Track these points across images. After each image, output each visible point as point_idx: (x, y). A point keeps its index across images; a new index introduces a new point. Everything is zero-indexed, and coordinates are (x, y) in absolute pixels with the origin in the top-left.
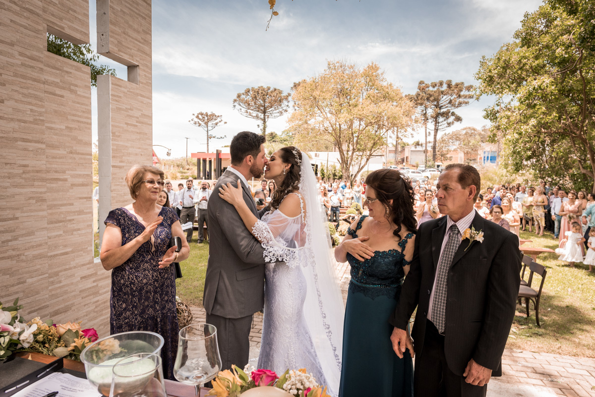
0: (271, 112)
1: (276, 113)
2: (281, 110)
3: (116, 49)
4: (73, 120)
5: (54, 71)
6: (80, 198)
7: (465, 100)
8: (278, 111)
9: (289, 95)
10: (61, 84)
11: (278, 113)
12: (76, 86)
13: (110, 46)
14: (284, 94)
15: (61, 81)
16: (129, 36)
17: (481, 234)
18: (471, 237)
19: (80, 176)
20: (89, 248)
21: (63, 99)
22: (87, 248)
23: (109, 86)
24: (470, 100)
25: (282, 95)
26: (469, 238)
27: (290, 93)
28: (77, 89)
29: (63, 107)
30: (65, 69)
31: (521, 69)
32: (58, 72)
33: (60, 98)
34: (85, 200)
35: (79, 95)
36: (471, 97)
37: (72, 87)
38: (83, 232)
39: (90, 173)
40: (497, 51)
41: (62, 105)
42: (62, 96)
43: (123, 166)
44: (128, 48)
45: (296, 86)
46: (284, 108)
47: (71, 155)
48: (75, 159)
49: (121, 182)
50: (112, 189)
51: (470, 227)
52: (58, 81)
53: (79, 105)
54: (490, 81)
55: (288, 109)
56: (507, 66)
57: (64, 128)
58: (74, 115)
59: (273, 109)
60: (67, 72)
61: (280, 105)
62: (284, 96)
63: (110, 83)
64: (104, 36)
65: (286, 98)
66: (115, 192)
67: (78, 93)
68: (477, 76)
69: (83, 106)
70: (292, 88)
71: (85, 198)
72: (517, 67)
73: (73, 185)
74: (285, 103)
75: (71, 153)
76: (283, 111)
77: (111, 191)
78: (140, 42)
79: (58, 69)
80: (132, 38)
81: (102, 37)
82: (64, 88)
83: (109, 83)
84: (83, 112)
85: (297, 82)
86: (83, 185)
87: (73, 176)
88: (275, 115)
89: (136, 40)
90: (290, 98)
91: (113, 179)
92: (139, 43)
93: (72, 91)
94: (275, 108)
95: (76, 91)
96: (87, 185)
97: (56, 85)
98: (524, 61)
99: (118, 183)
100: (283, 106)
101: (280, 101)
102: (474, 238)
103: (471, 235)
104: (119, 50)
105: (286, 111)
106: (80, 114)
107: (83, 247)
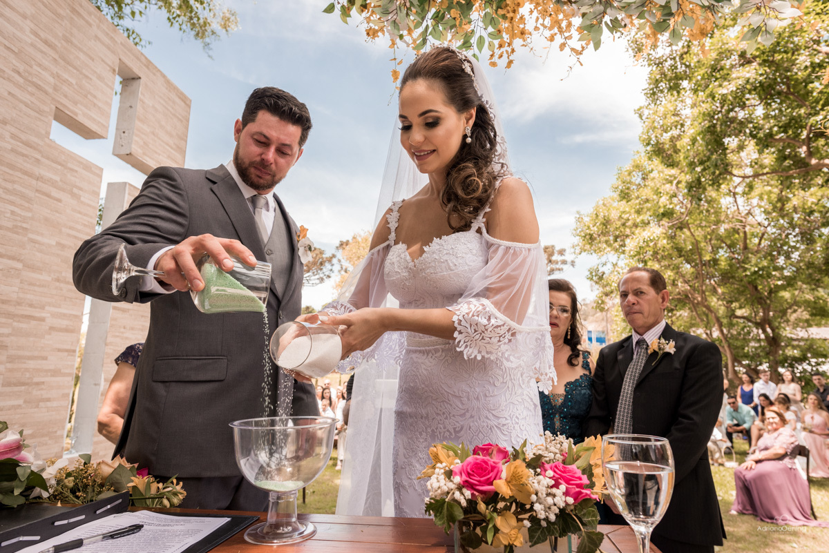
0: (308, 278)
1: (314, 279)
2: (322, 275)
3: (140, 151)
4: (69, 235)
5: (54, 165)
6: (59, 350)
7: (557, 266)
8: (317, 277)
9: (334, 256)
10: (60, 183)
11: (318, 279)
12: (81, 189)
13: (133, 146)
14: (327, 255)
15: (61, 180)
16: (159, 139)
17: (672, 343)
18: (660, 349)
19: (64, 316)
20: (59, 433)
21: (59, 204)
22: (56, 432)
23: (124, 197)
24: (564, 267)
25: (324, 256)
26: (657, 350)
27: (335, 254)
28: (81, 193)
29: (58, 215)
30: (70, 165)
31: (624, 225)
32: (59, 167)
33: (55, 202)
34: (66, 354)
35: (82, 202)
36: (564, 262)
37: (75, 190)
38: (55, 404)
39: (79, 314)
40: (594, 205)
41: (57, 211)
42: (59, 200)
43: (129, 309)
44: (156, 152)
45: (343, 245)
46: (327, 274)
47: (58, 284)
48: (62, 290)
49: (123, 333)
50: (108, 341)
51: (659, 339)
52: (57, 178)
53: (79, 216)
54: (591, 239)
55: (332, 275)
56: (606, 222)
57: (54, 243)
58: (71, 228)
59: (310, 274)
60: (72, 170)
61: (321, 269)
62: (327, 258)
63: (127, 192)
64: (126, 134)
65: (330, 260)
66: (112, 347)
67: (82, 199)
68: (574, 232)
69: (85, 218)
70: (337, 247)
71: (67, 351)
72: (619, 223)
73: (52, 328)
74: (328, 266)
75: (58, 280)
76: (324, 277)
77: (106, 345)
78: (172, 148)
79: (60, 164)
80: (163, 141)
81: (122, 134)
82: (63, 190)
83: (125, 193)
84: (85, 225)
85: (345, 241)
86: (67, 330)
87: (54, 315)
88: (314, 282)
89: (167, 144)
90: (335, 261)
91: (112, 326)
92: (170, 149)
93: (73, 195)
94: (314, 273)
95: (80, 196)
96: (72, 331)
97: (53, 183)
98: (625, 216)
99: (117, 334)
100: (324, 270)
101: (321, 264)
102: (663, 349)
103: (659, 346)
104: (144, 154)
105: (329, 277)
106: (79, 227)
107: (50, 430)
